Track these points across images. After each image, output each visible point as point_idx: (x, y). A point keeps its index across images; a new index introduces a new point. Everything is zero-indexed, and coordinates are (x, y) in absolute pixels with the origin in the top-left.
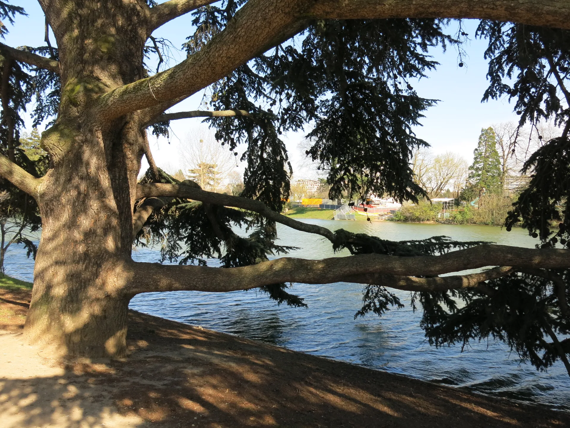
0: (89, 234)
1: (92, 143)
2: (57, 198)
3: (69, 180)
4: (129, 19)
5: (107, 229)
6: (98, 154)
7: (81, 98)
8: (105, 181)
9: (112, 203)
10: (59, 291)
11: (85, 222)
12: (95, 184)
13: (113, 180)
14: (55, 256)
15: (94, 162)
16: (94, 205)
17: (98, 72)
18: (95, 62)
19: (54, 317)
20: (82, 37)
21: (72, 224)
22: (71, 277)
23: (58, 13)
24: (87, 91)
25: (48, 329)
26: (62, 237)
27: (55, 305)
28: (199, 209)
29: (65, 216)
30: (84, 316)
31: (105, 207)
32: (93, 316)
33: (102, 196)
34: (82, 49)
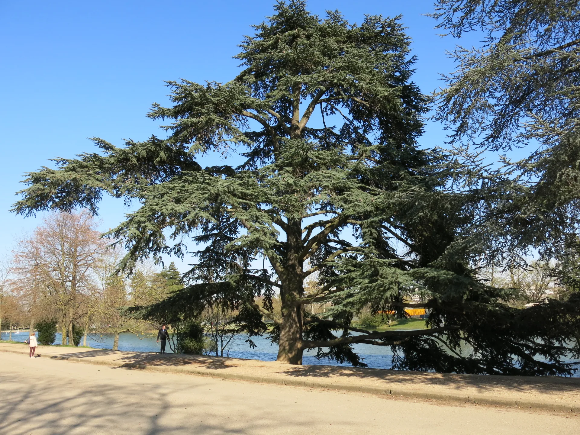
0: (293, 333)
1: (293, 310)
2: (285, 324)
3: (288, 320)
4: (299, 277)
5: (297, 332)
6: (295, 313)
7: (291, 300)
8: (296, 320)
9: (298, 325)
10: (287, 348)
11: (292, 330)
12: (294, 320)
13: (298, 319)
14: (286, 339)
15: (294, 315)
16: (294, 326)
17: (293, 292)
18: (292, 290)
19: (286, 354)
20: (289, 284)
21: (289, 331)
22: (289, 345)
23: (282, 277)
24: (292, 298)
25: (285, 357)
26: (287, 334)
27: (286, 351)
28: (318, 326)
29: (288, 329)
30: (293, 353)
31: (297, 326)
32: (295, 354)
33: (296, 323)
34: (289, 287)
